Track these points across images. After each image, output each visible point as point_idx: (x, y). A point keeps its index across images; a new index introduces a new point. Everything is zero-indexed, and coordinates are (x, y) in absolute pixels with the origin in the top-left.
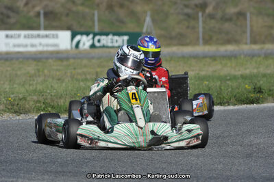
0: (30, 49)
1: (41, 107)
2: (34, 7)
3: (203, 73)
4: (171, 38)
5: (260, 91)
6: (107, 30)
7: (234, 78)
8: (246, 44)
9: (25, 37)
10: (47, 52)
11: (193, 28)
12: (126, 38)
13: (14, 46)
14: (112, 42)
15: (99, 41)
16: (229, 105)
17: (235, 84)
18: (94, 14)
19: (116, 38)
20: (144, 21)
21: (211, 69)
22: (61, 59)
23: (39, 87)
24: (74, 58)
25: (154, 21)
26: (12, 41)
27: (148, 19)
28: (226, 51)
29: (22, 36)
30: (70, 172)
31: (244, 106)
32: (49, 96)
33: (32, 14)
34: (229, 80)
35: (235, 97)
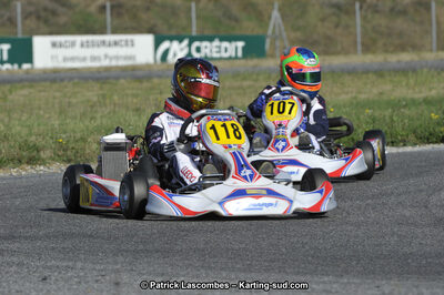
0: (89, 64)
3: (363, 97)
6: (207, 33)
7: (414, 102)
8: (431, 50)
9: (82, 45)
10: (117, 67)
11: (347, 27)
12: (241, 44)
13: (65, 59)
14: (219, 52)
16: (405, 145)
17: (413, 113)
18: (189, 10)
20: (270, 18)
21: (375, 91)
22: (139, 79)
24: (159, 77)
25: (284, 16)
26: (61, 52)
27: (276, 14)
28: (399, 62)
29: (78, 44)
30: (158, 251)
31: (429, 147)
33: (93, 8)
34: (405, 106)
35: (414, 132)
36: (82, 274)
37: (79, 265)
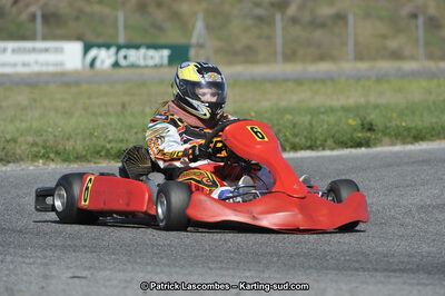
0: (20, 70)
1: (39, 152)
2: (27, 6)
3: (283, 104)
4: (236, 53)
5: (371, 129)
6: (138, 41)
7: (332, 110)
9: (14, 51)
10: (47, 74)
11: (270, 38)
12: (166, 53)
14: (145, 59)
15: (125, 57)
16: (324, 149)
17: (332, 119)
18: (116, 18)
19: (151, 52)
20: (193, 27)
21: (295, 98)
22: (68, 85)
23: (36, 125)
24: (88, 83)
25: (208, 27)
27: (200, 25)
28: (317, 71)
29: (9, 50)
30: (85, 246)
31: (346, 152)
32: (51, 137)
33: (24, 17)
34: (323, 113)
35: (333, 137)
36: (11, 267)
37: (9, 258)
